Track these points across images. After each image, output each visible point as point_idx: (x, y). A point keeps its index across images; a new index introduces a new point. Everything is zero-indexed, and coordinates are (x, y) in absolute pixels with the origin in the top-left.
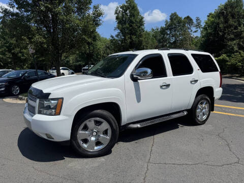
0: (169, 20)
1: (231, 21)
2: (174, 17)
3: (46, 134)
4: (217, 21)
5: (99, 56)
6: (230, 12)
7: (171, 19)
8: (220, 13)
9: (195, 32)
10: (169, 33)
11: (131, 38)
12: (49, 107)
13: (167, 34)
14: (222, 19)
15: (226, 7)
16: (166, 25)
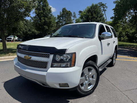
0: (62, 12)
1: (94, 15)
2: (64, 10)
3: (60, 84)
4: (88, 14)
5: (21, 30)
6: (94, 11)
7: (63, 11)
8: (89, 10)
9: (73, 19)
10: (62, 19)
11: (44, 19)
12: (62, 61)
13: (61, 19)
14: (90, 14)
15: (91, 7)
16: (60, 14)
